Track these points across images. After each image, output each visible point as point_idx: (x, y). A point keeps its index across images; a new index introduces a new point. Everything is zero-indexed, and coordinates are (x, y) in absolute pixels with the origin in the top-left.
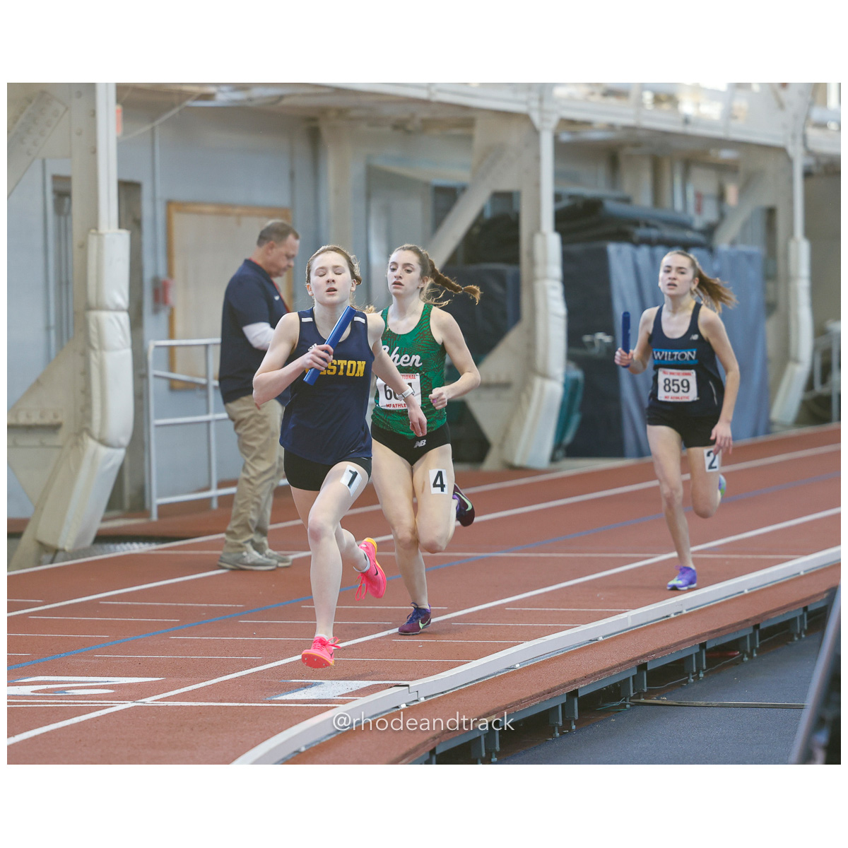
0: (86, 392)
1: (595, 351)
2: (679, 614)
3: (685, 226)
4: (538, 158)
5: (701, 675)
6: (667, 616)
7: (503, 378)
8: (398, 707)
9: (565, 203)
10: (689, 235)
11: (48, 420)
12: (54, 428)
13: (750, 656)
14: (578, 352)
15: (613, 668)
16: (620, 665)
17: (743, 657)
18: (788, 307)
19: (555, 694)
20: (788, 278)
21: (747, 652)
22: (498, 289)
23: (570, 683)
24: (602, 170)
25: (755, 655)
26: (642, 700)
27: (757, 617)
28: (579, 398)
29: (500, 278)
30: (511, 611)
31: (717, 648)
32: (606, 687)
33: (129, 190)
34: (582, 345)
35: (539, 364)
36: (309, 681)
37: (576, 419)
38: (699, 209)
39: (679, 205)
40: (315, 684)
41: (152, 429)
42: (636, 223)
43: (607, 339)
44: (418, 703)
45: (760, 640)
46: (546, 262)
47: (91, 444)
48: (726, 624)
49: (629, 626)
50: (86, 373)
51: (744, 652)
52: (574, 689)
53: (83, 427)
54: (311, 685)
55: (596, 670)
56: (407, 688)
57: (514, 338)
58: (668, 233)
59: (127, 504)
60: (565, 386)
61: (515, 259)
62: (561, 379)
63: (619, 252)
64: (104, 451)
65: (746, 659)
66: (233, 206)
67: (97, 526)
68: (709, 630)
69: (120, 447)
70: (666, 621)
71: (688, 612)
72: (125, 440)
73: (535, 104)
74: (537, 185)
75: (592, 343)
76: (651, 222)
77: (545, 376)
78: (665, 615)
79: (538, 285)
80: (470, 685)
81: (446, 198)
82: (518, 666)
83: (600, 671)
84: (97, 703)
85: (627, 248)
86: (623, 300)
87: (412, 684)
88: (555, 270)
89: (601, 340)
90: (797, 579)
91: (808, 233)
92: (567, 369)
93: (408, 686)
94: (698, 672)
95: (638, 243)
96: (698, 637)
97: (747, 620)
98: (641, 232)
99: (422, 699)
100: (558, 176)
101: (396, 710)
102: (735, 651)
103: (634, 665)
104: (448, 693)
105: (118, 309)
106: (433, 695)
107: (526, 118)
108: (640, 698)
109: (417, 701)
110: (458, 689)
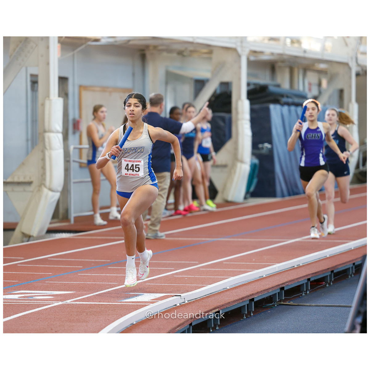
0: (44, 168)
1: (264, 151)
2: (299, 266)
3: (304, 97)
4: (240, 67)
5: (308, 292)
6: (293, 267)
7: (224, 163)
8: (176, 305)
9: (252, 87)
11: (27, 180)
12: (30, 183)
13: (329, 284)
14: (257, 152)
15: (269, 289)
16: (273, 287)
17: (326, 285)
19: (244, 300)
21: (328, 283)
22: (221, 124)
23: (251, 295)
24: (268, 73)
25: (332, 284)
26: (282, 303)
27: (333, 267)
28: (257, 171)
29: (223, 119)
30: (225, 264)
31: (315, 281)
32: (266, 297)
33: (63, 80)
34: (258, 149)
35: (239, 157)
36: (138, 293)
37: (255, 181)
38: (310, 90)
39: (301, 88)
40: (140, 295)
41: (72, 185)
42: (282, 96)
43: (269, 146)
44: (184, 303)
45: (334, 278)
46: (243, 113)
47: (45, 190)
48: (319, 270)
49: (277, 270)
50: (43, 160)
51: (326, 282)
52: (252, 298)
53: (42, 184)
54: (139, 295)
55: (262, 290)
56: (180, 297)
57: (229, 146)
58: (297, 101)
59: (61, 216)
60: (251, 166)
61: (229, 111)
62: (249, 163)
63: (275, 108)
64: (51, 193)
65: (327, 285)
66: (108, 88)
67: (47, 226)
68: (311, 273)
69: (57, 191)
70: (293, 268)
71: (302, 265)
72: (60, 189)
73: (239, 44)
74: (240, 79)
75: (263, 148)
76: (289, 95)
77: (242, 162)
78: (293, 266)
79: (240, 123)
80: (207, 296)
81: (200, 84)
82: (228, 288)
83: (264, 290)
84: (46, 302)
85: (278, 107)
86: (276, 129)
87: (182, 295)
88: (247, 116)
89: (266, 147)
90: (350, 251)
91: (357, 100)
92: (252, 159)
93: (180, 296)
94: (306, 291)
95: (283, 104)
96: (307, 276)
97: (328, 269)
98: (284, 100)
99: (187, 302)
100: (249, 75)
101: (175, 306)
102: (322, 282)
103: (279, 288)
104: (197, 299)
105: (58, 132)
106: (191, 300)
107: (234, 50)
108: (281, 302)
109: (184, 302)
110: (202, 297)
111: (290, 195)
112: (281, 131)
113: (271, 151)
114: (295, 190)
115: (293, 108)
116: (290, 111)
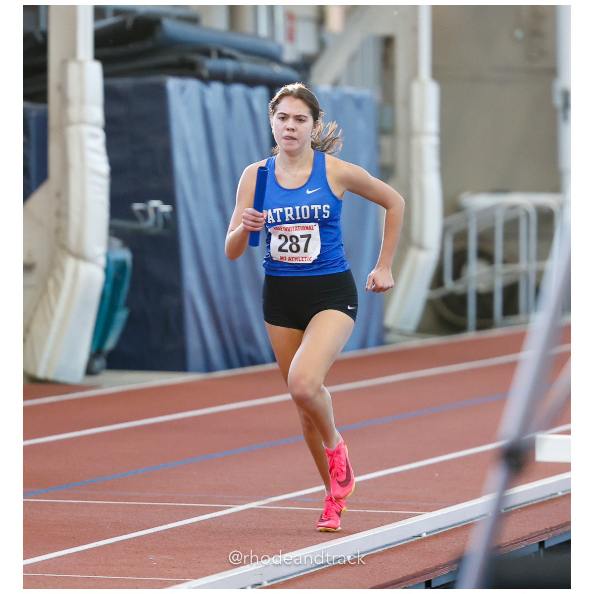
1: (148, 224)
3: (273, 58)
9: (110, 20)
10: (278, 70)
18: (409, 171)
20: (410, 134)
28: (126, 288)
34: (131, 216)
37: (121, 316)
38: (291, 35)
39: (263, 29)
42: (207, 53)
43: (166, 208)
46: (83, 102)
58: (249, 67)
60: (106, 271)
62: (102, 261)
63: (183, 89)
75: (144, 213)
76: (227, 51)
77: (80, 256)
79: (72, 132)
85: (192, 85)
86: (187, 155)
88: (95, 112)
89: (156, 209)
91: (437, 73)
92: (110, 245)
95: (207, 80)
98: (212, 64)
111: (229, 365)
112: (201, 161)
113: (171, 223)
114: (246, 348)
115: (238, 90)
116: (228, 100)
